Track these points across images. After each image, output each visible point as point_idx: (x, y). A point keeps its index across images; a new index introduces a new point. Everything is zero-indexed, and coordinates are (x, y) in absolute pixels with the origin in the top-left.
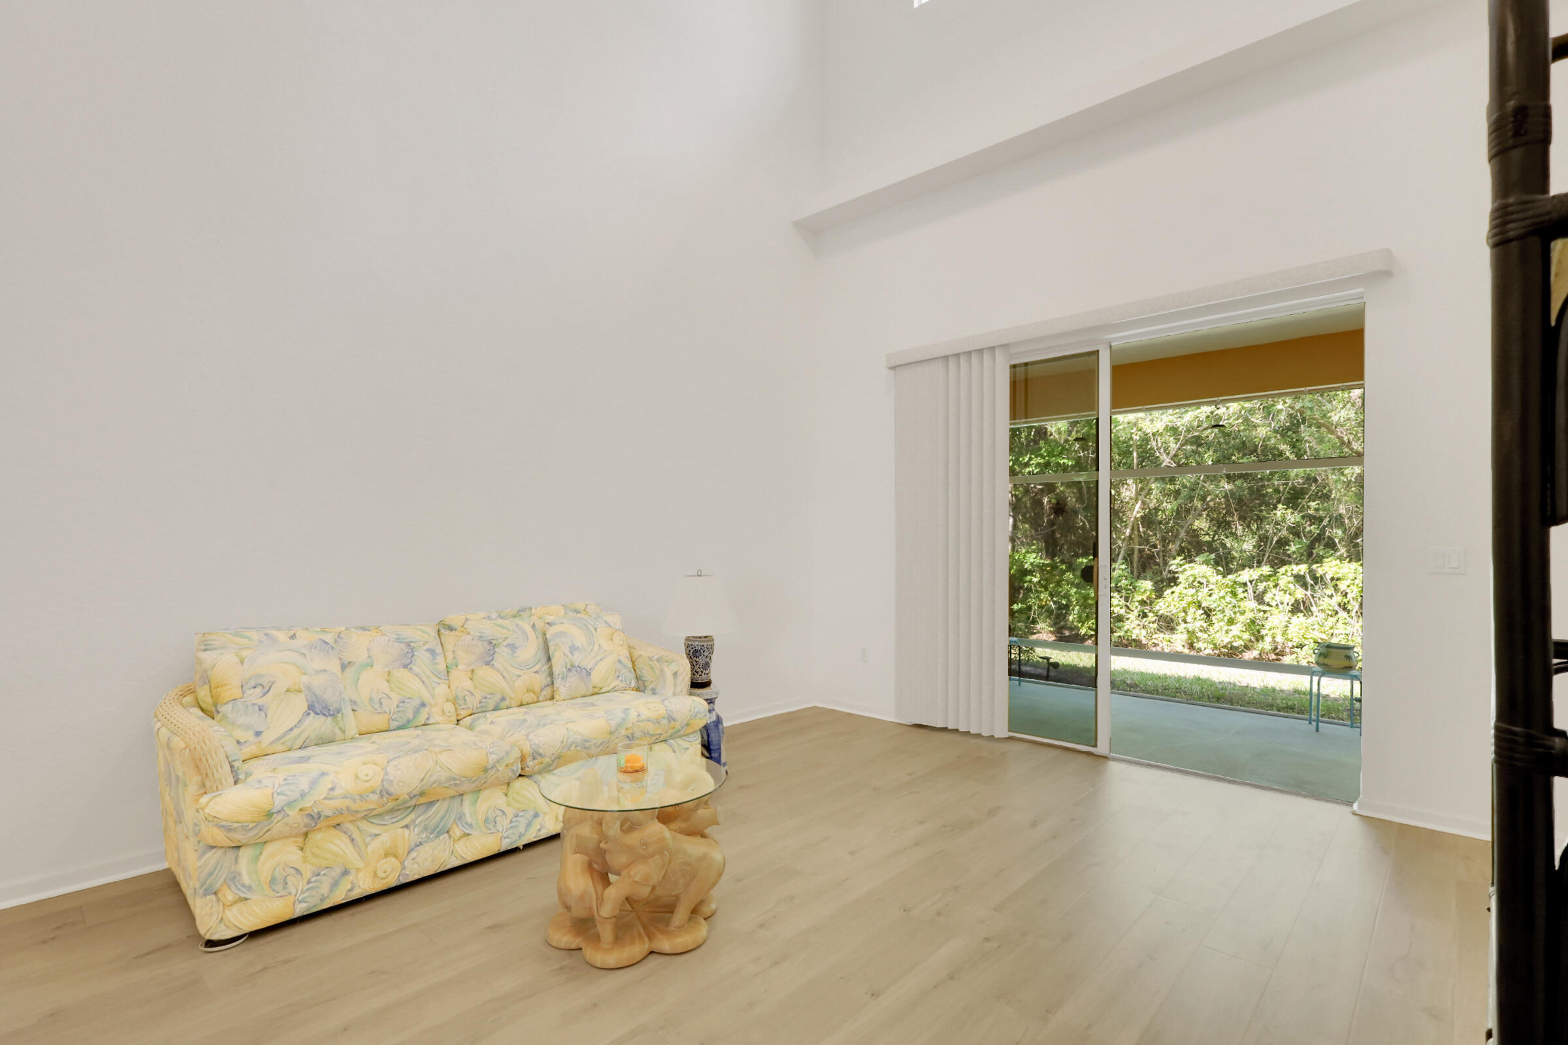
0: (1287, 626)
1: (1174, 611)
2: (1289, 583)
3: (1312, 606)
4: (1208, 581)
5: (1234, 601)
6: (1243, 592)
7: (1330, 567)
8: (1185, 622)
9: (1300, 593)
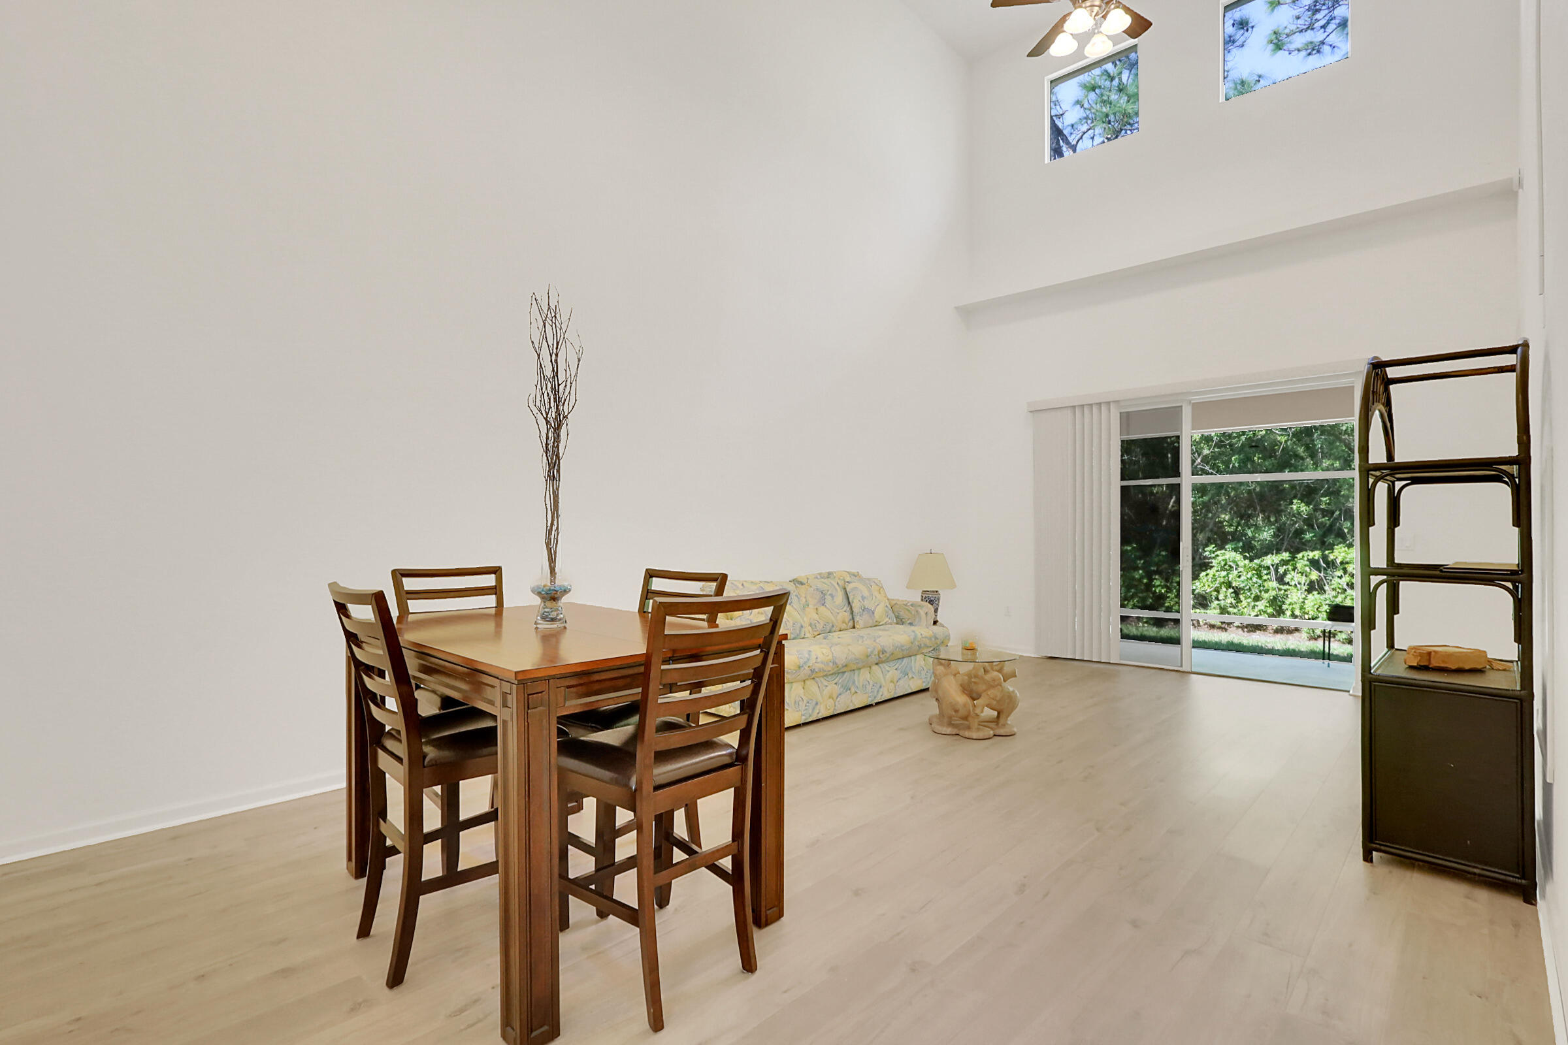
0: (1303, 602)
1: (1209, 590)
2: (1305, 566)
3: (1325, 585)
4: (1237, 565)
5: (1260, 582)
6: (1267, 574)
7: (1339, 553)
8: (1217, 599)
9: (1314, 575)
